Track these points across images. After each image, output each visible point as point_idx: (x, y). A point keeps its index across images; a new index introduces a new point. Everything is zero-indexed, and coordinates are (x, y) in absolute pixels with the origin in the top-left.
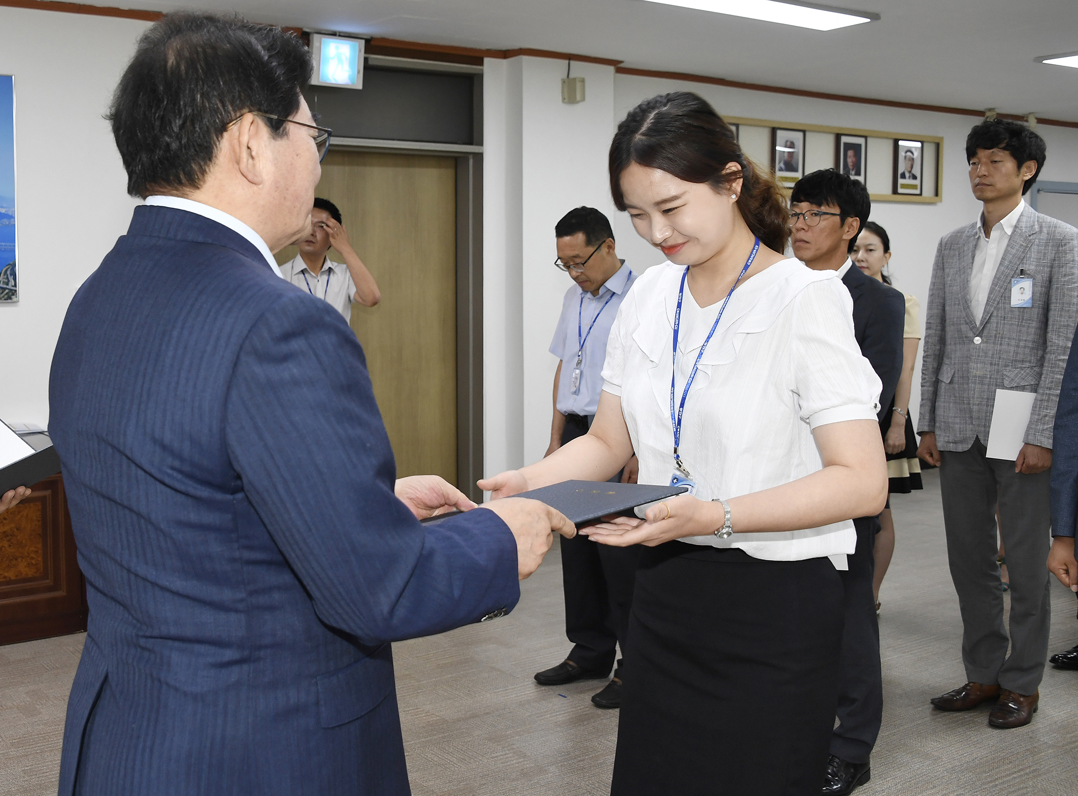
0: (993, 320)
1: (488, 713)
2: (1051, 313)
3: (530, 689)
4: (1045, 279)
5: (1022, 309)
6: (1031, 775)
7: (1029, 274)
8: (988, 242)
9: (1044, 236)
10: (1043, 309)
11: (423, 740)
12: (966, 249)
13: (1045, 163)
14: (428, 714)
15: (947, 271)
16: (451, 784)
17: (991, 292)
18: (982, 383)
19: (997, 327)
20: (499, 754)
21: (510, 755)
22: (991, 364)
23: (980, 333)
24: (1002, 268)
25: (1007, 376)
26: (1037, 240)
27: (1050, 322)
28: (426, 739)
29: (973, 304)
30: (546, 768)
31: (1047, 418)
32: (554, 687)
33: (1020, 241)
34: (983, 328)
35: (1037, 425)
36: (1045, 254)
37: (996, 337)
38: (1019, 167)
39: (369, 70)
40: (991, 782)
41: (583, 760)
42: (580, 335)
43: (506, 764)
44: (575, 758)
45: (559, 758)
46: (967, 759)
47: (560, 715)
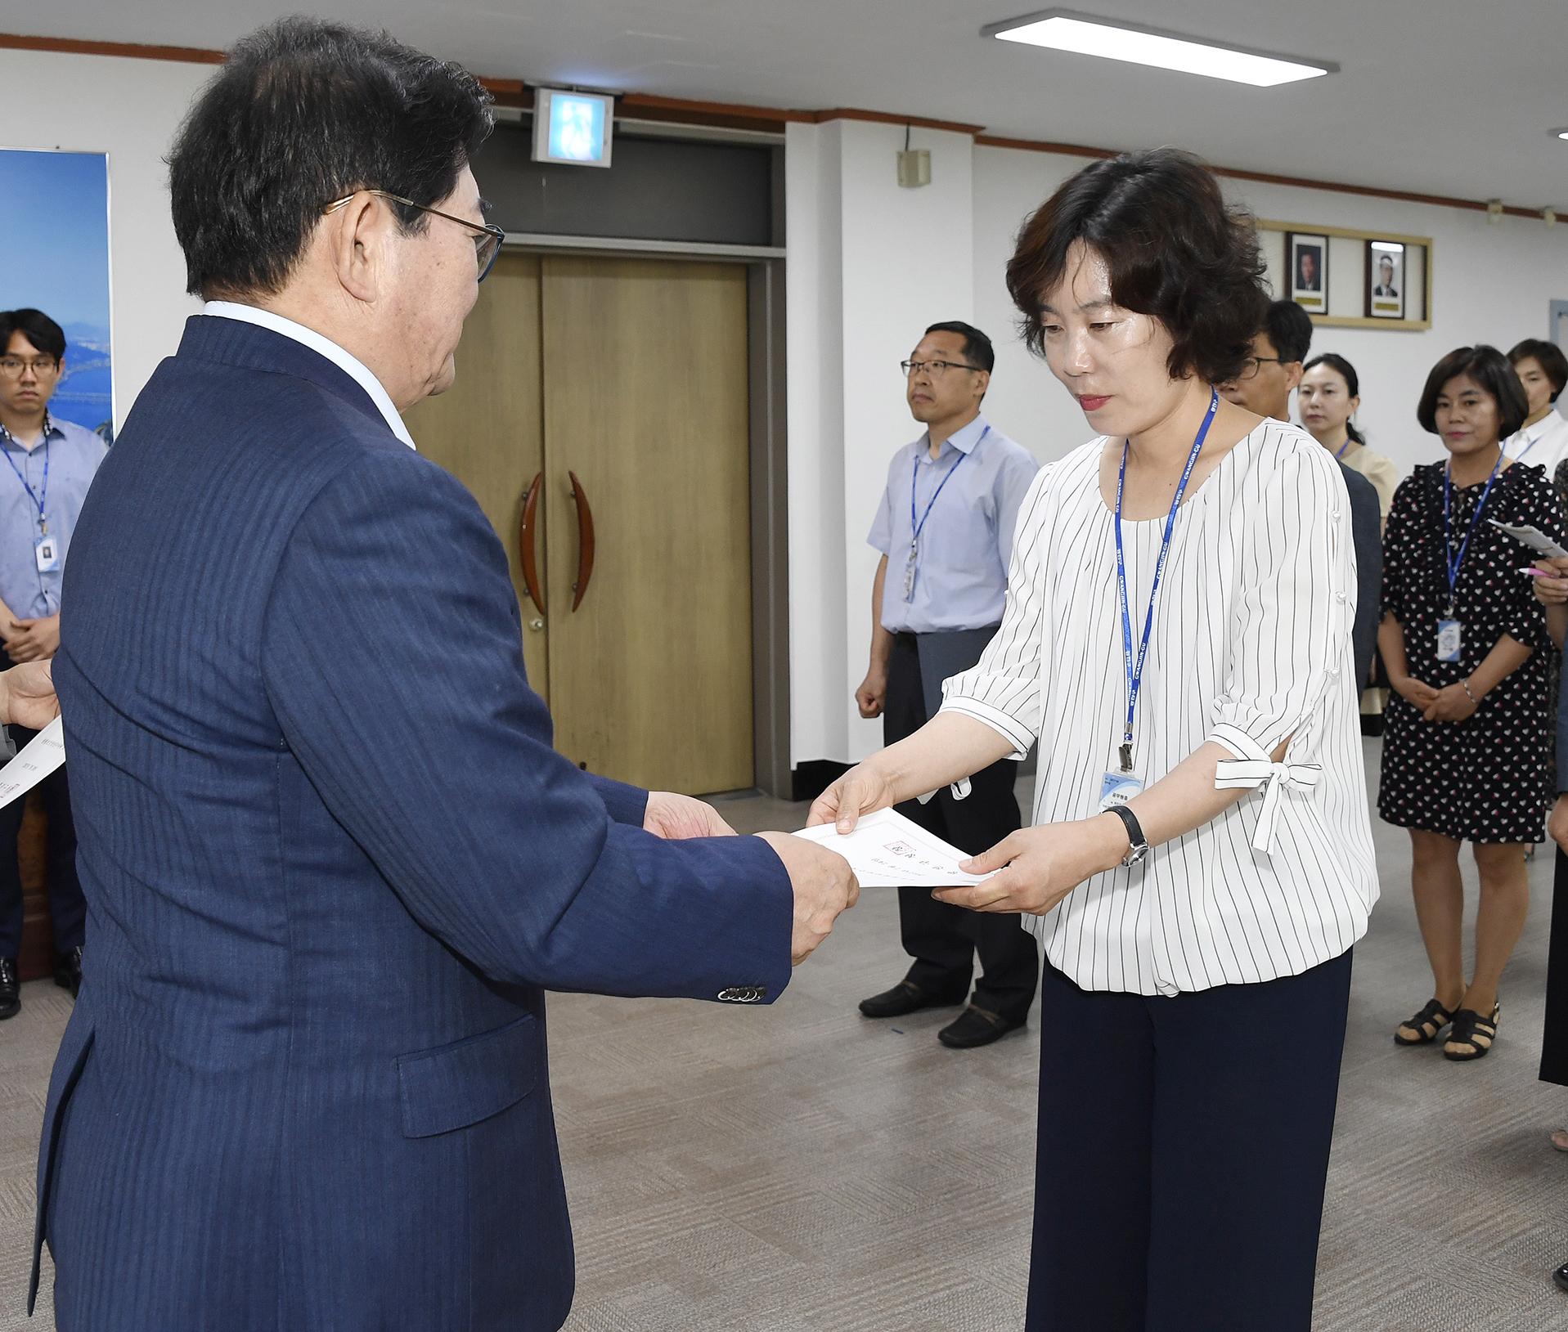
1: (789, 1059)
3: (852, 1022)
11: (696, 1096)
14: (706, 1061)
16: (737, 1158)
20: (806, 1115)
21: (822, 1116)
30: (873, 1133)
32: (885, 1021)
39: (619, 138)
40: (1482, 1132)
41: (925, 1121)
42: (914, 518)
43: (815, 1129)
44: (914, 1119)
45: (891, 1120)
46: (1452, 1104)
47: (893, 1058)
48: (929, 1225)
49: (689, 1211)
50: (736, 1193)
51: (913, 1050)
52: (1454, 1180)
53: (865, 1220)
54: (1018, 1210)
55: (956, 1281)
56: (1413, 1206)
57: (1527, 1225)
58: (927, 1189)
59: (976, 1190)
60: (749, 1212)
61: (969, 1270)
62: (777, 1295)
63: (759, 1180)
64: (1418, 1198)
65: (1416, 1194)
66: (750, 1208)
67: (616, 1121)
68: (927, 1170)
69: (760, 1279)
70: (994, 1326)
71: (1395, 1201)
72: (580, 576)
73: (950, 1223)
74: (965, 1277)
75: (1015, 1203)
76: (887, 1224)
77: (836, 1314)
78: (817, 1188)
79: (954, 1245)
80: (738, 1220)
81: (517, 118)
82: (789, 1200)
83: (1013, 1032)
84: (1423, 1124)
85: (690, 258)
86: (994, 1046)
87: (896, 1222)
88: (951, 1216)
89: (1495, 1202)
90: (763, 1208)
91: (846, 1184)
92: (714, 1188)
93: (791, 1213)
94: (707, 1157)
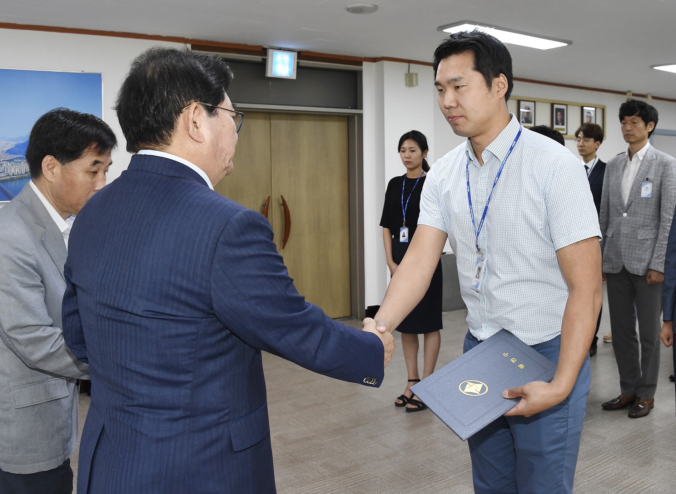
0: (633, 204)
1: (367, 424)
2: (662, 201)
4: (658, 183)
5: (647, 199)
6: (650, 444)
7: (650, 180)
8: (631, 163)
9: (658, 161)
10: (658, 199)
11: (332, 439)
12: (620, 166)
14: (335, 424)
15: (610, 178)
16: (347, 464)
17: (632, 189)
18: (627, 237)
19: (634, 208)
20: (373, 446)
21: (380, 446)
22: (631, 227)
23: (626, 211)
24: (638, 177)
25: (639, 234)
26: (655, 163)
27: (662, 206)
29: (623, 195)
30: (399, 453)
31: (661, 256)
33: (647, 163)
34: (628, 208)
35: (656, 260)
36: (658, 171)
37: (634, 213)
38: (646, 125)
39: (299, 68)
40: (631, 448)
41: (419, 448)
43: (377, 451)
44: (414, 447)
45: (406, 447)
46: (619, 438)
47: (406, 423)
48: (421, 489)
49: (329, 485)
50: (347, 477)
51: (414, 420)
52: (621, 468)
53: (397, 487)
56: (606, 478)
57: (649, 485)
58: (420, 474)
59: (440, 475)
60: (352, 485)
63: (356, 472)
64: (608, 475)
65: (606, 474)
66: (353, 483)
67: (300, 449)
68: (420, 467)
71: (598, 476)
72: (285, 236)
73: (429, 488)
75: (454, 480)
76: (405, 489)
78: (378, 475)
80: (348, 488)
81: (260, 60)
82: (368, 480)
84: (608, 446)
85: (327, 114)
87: (409, 488)
88: (430, 485)
89: (636, 476)
90: (358, 483)
91: (389, 473)
92: (339, 476)
93: (368, 485)
94: (336, 463)
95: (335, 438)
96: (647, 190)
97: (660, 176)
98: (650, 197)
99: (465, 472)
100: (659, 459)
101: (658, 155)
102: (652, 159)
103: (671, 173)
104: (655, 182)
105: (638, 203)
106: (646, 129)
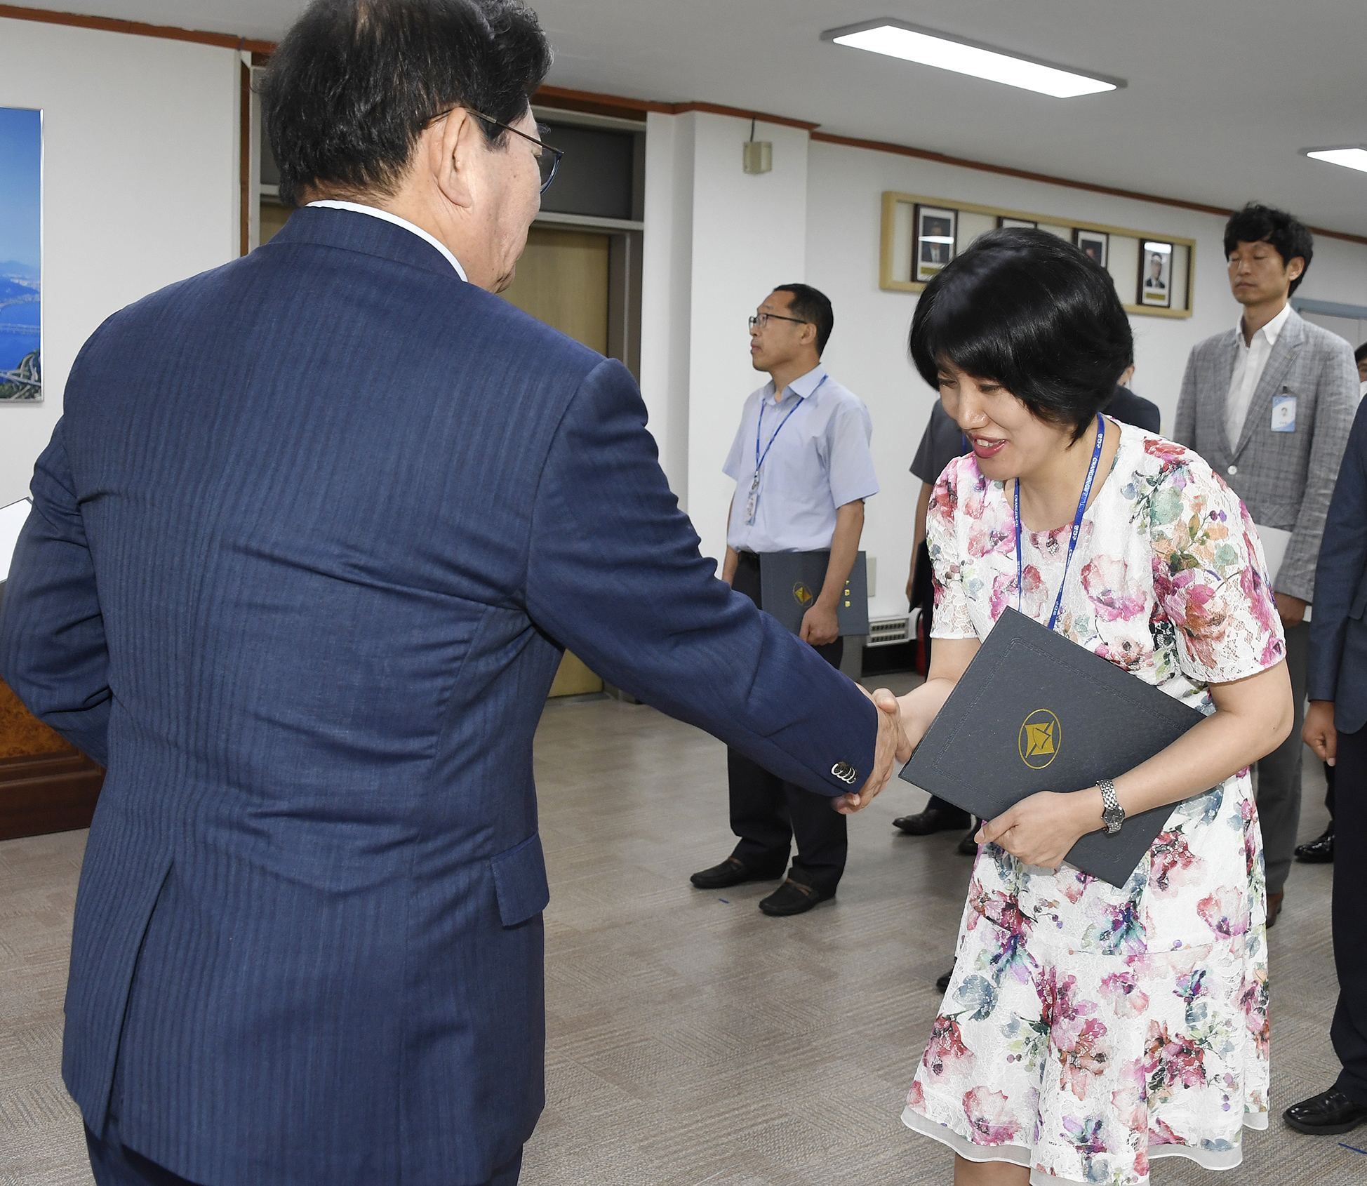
0: (1251, 446)
1: (630, 923)
2: (1315, 439)
3: (685, 891)
4: (1310, 399)
5: (1283, 434)
7: (1291, 392)
8: (1248, 352)
9: (1310, 348)
12: (1223, 360)
13: (1313, 260)
14: (556, 924)
15: (1200, 386)
16: (582, 1008)
17: (1250, 412)
19: (1255, 454)
20: (643, 972)
21: (657, 973)
23: (1235, 460)
24: (1263, 384)
25: (1264, 514)
26: (1302, 353)
27: (1313, 450)
28: (552, 954)
29: (1229, 426)
30: (701, 988)
32: (714, 891)
33: (1284, 353)
34: (1240, 455)
36: (1311, 369)
37: (1253, 466)
38: (1285, 264)
41: (747, 978)
42: (758, 451)
43: (650, 984)
44: (737, 976)
45: (717, 976)
47: (720, 924)
48: (749, 1067)
50: (580, 1038)
51: (737, 917)
53: (693, 1062)
54: (827, 1055)
55: (773, 1116)
59: (791, 1038)
60: (592, 1055)
61: (784, 1106)
62: (616, 1127)
63: (601, 1027)
66: (593, 1052)
68: (748, 1019)
69: (601, 1113)
70: (805, 1155)
73: (767, 1066)
74: (781, 1112)
75: (824, 1050)
76: (713, 1066)
77: (668, 1144)
78: (652, 1035)
79: (771, 1085)
80: (582, 1061)
82: (628, 1045)
83: (824, 903)
86: (807, 914)
87: (720, 1065)
88: (768, 1060)
90: (604, 1051)
91: (677, 1031)
92: (562, 1035)
93: (628, 1056)
94: (556, 1007)
95: (556, 953)
96: (1284, 415)
97: (1315, 381)
98: (1293, 430)
99: (850, 1032)
100: (1287, 1017)
101: (1310, 334)
102: (1297, 343)
103: (1339, 376)
104: (1303, 396)
105: (1264, 444)
106: (1284, 274)
